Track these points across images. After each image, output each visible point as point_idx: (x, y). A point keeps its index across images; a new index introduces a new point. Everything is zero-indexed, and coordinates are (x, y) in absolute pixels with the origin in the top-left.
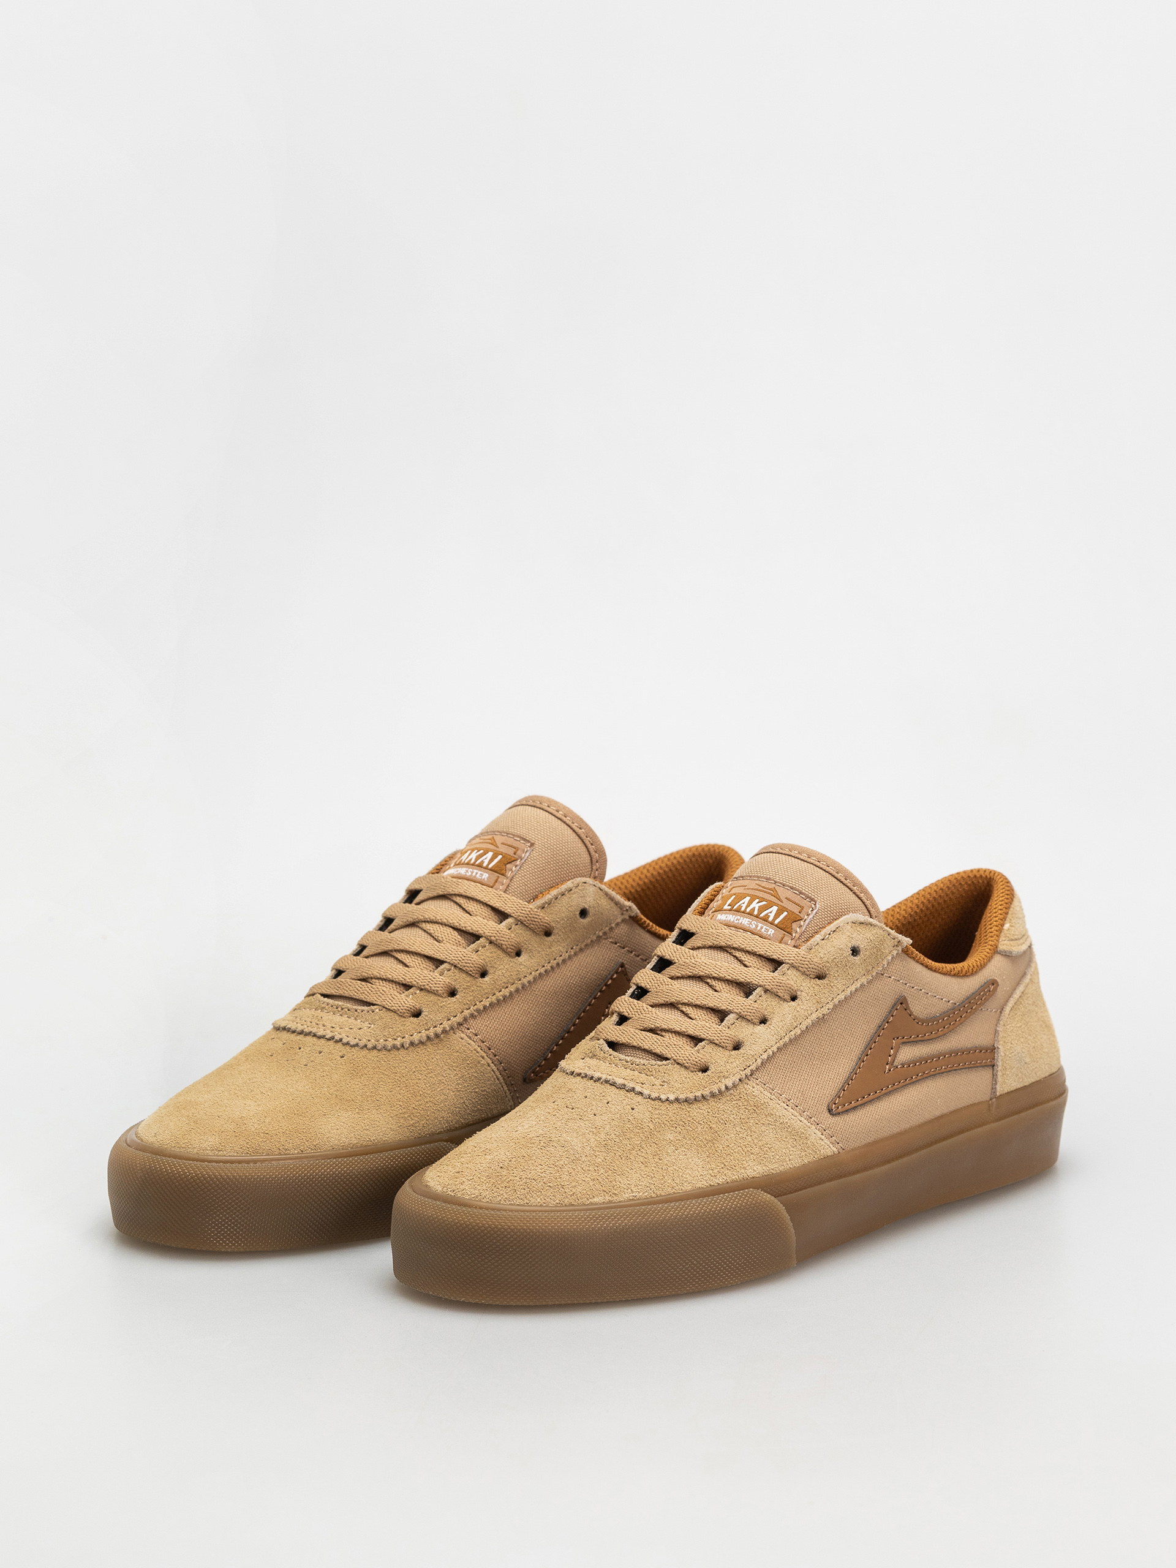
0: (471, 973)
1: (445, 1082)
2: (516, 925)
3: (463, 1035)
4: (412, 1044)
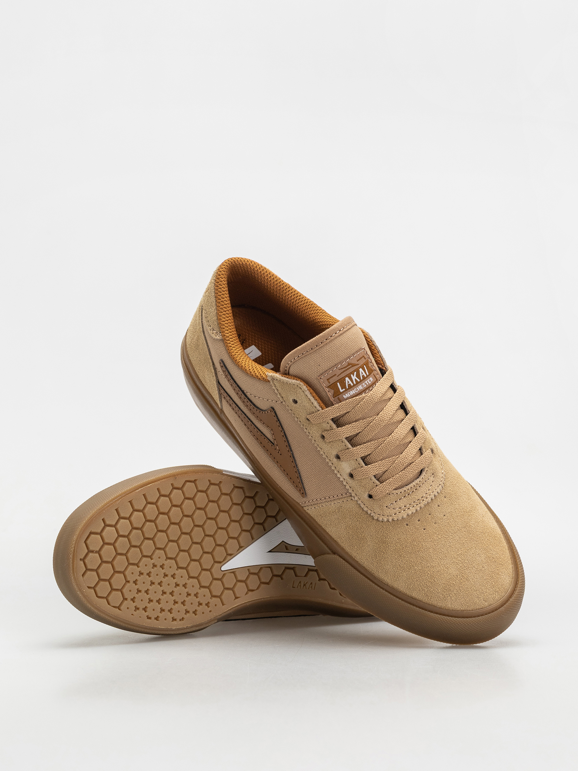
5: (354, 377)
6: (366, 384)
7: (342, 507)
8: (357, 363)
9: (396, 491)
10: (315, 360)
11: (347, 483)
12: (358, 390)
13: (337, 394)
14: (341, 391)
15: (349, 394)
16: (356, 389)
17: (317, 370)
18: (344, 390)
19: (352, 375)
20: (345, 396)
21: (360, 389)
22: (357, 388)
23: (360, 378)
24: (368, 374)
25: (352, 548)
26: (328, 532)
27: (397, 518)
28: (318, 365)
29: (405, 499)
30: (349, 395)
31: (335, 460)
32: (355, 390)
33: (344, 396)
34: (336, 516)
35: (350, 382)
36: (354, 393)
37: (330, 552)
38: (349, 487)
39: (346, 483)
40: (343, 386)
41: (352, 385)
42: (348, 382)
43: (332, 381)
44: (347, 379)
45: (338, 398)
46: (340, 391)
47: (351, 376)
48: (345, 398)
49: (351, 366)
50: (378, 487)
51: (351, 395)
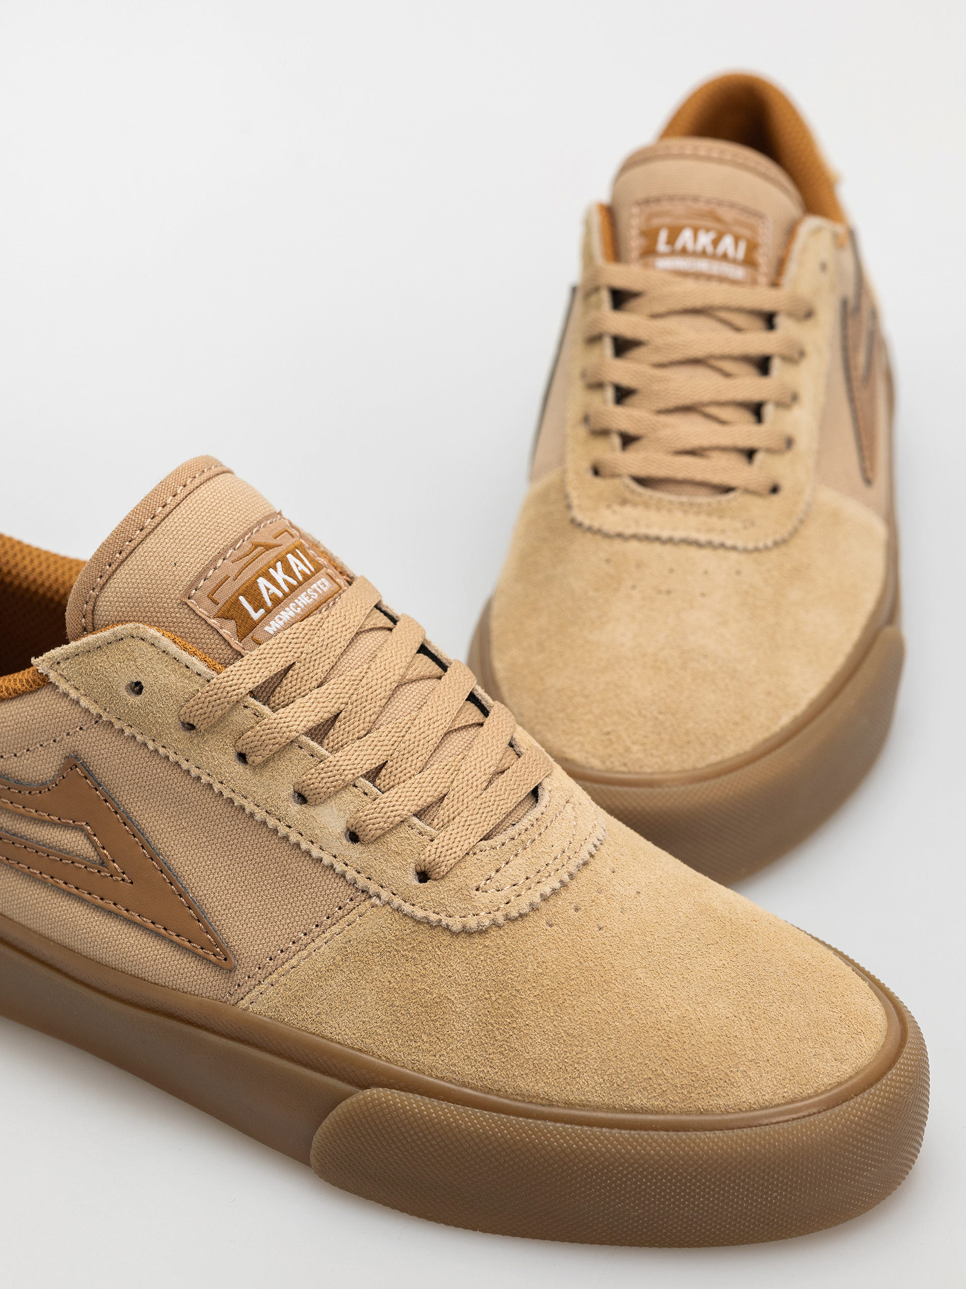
5: (279, 575)
6: (315, 591)
7: (350, 941)
8: (275, 542)
9: (490, 842)
10: (161, 554)
11: (347, 865)
12: (299, 606)
13: (246, 628)
14: (256, 616)
15: (281, 619)
16: (294, 604)
17: (172, 577)
18: (262, 611)
19: (271, 570)
20: (270, 626)
21: (306, 604)
22: (296, 601)
23: (294, 577)
24: (313, 570)
25: (414, 1046)
26: (329, 1035)
27: (517, 908)
28: (173, 564)
29: (519, 860)
30: (281, 623)
31: (295, 808)
32: (291, 607)
33: (267, 628)
34: (340, 978)
35: (273, 589)
36: (292, 614)
37: (349, 1088)
38: (354, 873)
39: (344, 865)
40: (258, 603)
41: (280, 595)
42: (268, 589)
43: (223, 596)
44: (262, 582)
45: (252, 637)
46: (252, 619)
47: (269, 572)
48: (272, 632)
49: (260, 549)
50: (436, 841)
51: (286, 621)
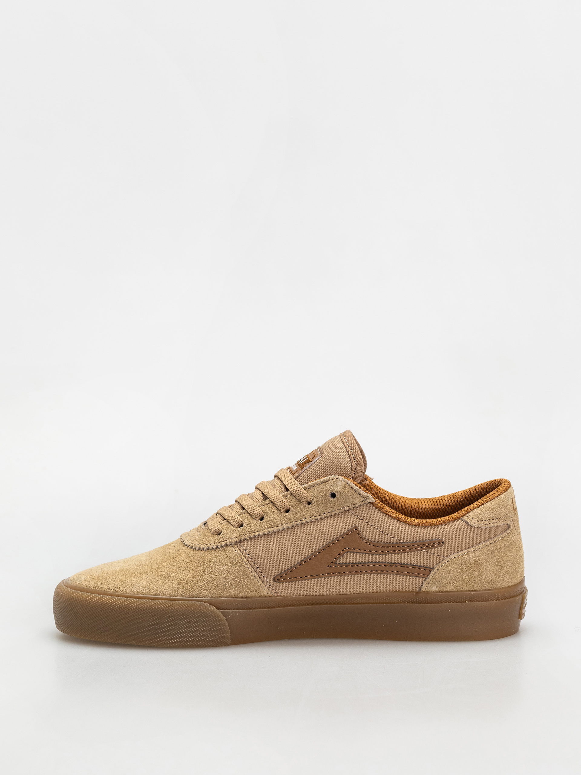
0: (253, 516)
1: (215, 571)
2: (291, 495)
3: (237, 549)
4: (208, 549)
